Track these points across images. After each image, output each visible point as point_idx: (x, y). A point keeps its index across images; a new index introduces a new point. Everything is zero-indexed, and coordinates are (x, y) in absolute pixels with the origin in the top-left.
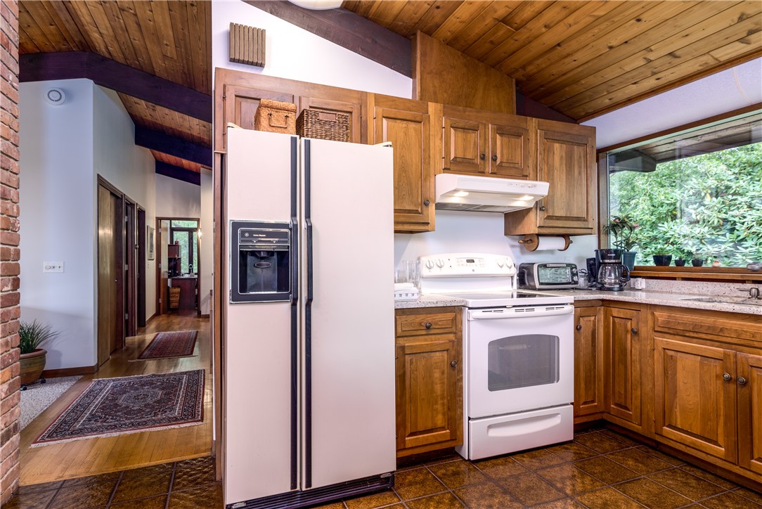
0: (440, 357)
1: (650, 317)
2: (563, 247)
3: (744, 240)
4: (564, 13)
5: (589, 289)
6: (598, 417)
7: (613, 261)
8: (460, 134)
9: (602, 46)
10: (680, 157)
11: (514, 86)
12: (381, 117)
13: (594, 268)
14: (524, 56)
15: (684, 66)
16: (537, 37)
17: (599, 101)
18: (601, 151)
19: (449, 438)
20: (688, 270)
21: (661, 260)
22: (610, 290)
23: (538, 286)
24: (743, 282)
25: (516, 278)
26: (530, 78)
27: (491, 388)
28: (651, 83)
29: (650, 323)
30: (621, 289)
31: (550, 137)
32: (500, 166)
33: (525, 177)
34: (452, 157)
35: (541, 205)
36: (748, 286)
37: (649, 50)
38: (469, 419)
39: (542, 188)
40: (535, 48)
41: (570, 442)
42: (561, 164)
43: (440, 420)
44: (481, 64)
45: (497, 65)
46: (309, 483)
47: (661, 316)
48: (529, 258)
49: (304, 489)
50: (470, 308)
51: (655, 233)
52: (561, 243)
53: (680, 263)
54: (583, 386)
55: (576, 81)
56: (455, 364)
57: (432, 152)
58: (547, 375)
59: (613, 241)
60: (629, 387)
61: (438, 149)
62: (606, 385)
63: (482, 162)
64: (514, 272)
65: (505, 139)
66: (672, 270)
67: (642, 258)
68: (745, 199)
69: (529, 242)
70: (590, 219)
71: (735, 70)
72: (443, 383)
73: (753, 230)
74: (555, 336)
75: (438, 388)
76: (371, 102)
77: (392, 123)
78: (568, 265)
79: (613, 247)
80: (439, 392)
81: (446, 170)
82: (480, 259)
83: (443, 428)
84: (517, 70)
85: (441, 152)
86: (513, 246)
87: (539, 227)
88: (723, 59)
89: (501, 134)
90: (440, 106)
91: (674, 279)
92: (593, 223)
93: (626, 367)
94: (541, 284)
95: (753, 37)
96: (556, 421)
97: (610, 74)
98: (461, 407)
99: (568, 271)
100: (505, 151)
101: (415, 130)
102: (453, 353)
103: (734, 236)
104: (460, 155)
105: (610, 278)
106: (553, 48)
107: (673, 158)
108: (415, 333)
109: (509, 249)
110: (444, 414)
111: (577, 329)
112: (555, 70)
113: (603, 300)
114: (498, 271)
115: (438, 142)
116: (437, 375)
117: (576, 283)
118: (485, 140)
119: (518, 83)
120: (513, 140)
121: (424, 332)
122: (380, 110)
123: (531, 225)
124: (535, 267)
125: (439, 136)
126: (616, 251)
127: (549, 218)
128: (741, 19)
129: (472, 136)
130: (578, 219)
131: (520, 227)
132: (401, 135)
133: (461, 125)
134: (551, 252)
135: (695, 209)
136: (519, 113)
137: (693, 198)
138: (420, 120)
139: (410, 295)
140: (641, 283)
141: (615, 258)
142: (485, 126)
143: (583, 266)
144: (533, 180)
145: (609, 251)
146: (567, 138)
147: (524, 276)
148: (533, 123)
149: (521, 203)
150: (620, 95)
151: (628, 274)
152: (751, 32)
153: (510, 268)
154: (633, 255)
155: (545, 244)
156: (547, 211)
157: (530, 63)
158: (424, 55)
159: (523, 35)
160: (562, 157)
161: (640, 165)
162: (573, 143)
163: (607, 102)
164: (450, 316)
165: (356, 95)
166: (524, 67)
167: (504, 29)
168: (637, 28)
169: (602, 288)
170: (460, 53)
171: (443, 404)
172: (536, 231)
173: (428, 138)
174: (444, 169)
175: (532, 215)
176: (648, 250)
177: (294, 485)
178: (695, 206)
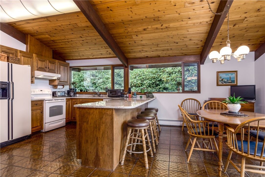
0: (39, 111)
1: (79, 101)
2: (62, 88)
3: (97, 87)
4: (65, 44)
5: (68, 96)
6: (70, 121)
7: (73, 91)
8: (41, 62)
9: (71, 50)
10: (85, 70)
11: (52, 51)
12: (21, 56)
13: (69, 92)
14: (55, 47)
15: (85, 57)
16: (59, 45)
17: (70, 58)
18: (70, 67)
19: (40, 128)
20: (85, 92)
21: (81, 91)
22: (72, 97)
23: (57, 96)
24: (93, 94)
25: (52, 95)
26: (56, 50)
27: (50, 117)
28: (80, 58)
29: (79, 102)
30: (74, 96)
31: (61, 65)
32: (50, 70)
33: (55, 73)
34: (39, 67)
35: (59, 79)
36: (93, 95)
37: (79, 53)
38: (45, 123)
39: (59, 76)
40: (58, 47)
41: (65, 126)
42: (63, 70)
43: (39, 124)
44: (44, 45)
45: (49, 46)
46: (12, 138)
47: (81, 100)
48: (55, 90)
49: (11, 140)
50: (45, 100)
51: (80, 84)
52: (62, 87)
53: (84, 91)
54: (67, 115)
55: (66, 54)
56: (42, 112)
57: (34, 65)
58: (60, 113)
59: (72, 87)
60: (75, 114)
61: (35, 65)
62: (71, 115)
63: (46, 68)
64: (52, 93)
65: (51, 64)
66: (83, 92)
67: (78, 90)
68: (98, 78)
69: (55, 87)
70: (68, 82)
71: (92, 60)
72: (39, 117)
73: (99, 85)
74: (62, 106)
75: (38, 118)
76: (19, 52)
77: (24, 58)
78: (64, 92)
79: (72, 88)
80: (38, 119)
81: (37, 70)
82: (44, 90)
83: (39, 126)
84: (53, 48)
85: (36, 65)
86: (51, 87)
87: (58, 83)
88: (90, 58)
89: (50, 63)
90: (36, 55)
91: (83, 94)
92: (69, 83)
93: (75, 110)
94: (58, 96)
95: (94, 56)
96: (62, 122)
97: (72, 54)
98: (43, 121)
99: (64, 93)
100: (51, 67)
101: (30, 60)
102: (42, 110)
103: (96, 86)
104: (41, 67)
105: (72, 94)
106: (62, 48)
107: (83, 70)
108: (33, 106)
109: (50, 88)
110: (39, 123)
111: (66, 104)
112: (62, 51)
113: (71, 98)
114: (48, 93)
115: (35, 63)
116: (38, 115)
117: (65, 95)
118: (47, 64)
119: (53, 50)
120: (53, 64)
121: (35, 106)
122: (21, 54)
123: (56, 83)
124: (57, 92)
125: (36, 62)
126: (73, 89)
127: (60, 81)
128: (92, 54)
129: (44, 63)
130: (66, 82)
131: (53, 83)
132: (26, 61)
133: (41, 60)
134: (60, 89)
135: (89, 79)
136: (53, 58)
137: (88, 76)
138: (31, 57)
139: (32, 98)
140: (78, 95)
141: (73, 90)
142: (47, 61)
143: (66, 92)
144: (57, 74)
145: (72, 89)
146: (64, 65)
147: (54, 94)
148: (57, 61)
149: (54, 78)
150: (74, 58)
151: (75, 93)
152: (93, 56)
153: (51, 92)
154: (76, 89)
155: (59, 87)
156: (59, 80)
157: (56, 48)
158: (30, 40)
159: (56, 44)
160: (63, 69)
161: (78, 71)
162: (65, 66)
163: (72, 58)
164: (41, 102)
165: (15, 50)
166: (55, 48)
167: (52, 42)
168: (77, 50)
169: (70, 96)
170: (39, 42)
171: (39, 121)
172: (57, 84)
173: (33, 62)
174: (37, 69)
175: (57, 81)
176: (79, 88)
177: (9, 139)
178: (89, 78)
